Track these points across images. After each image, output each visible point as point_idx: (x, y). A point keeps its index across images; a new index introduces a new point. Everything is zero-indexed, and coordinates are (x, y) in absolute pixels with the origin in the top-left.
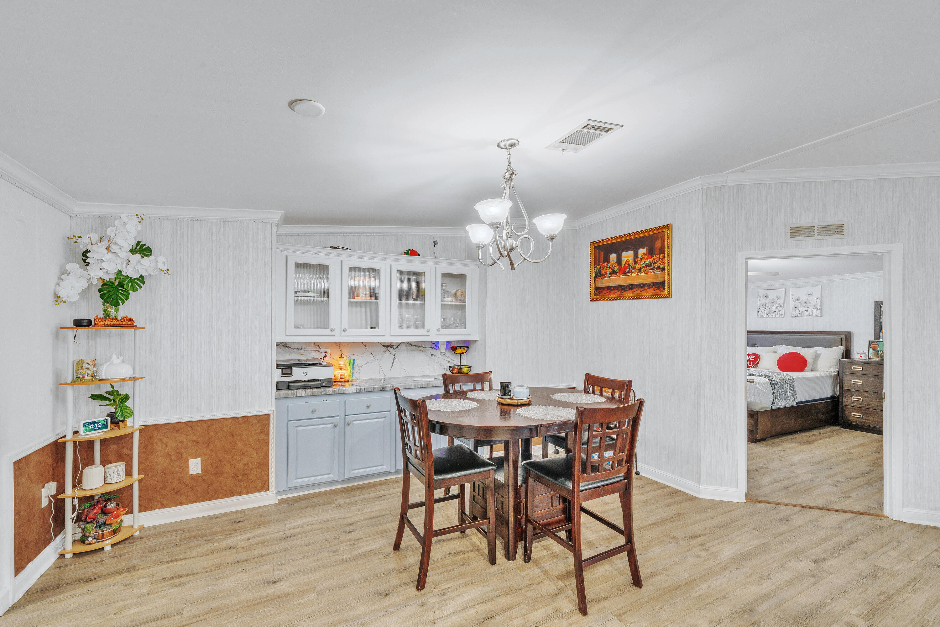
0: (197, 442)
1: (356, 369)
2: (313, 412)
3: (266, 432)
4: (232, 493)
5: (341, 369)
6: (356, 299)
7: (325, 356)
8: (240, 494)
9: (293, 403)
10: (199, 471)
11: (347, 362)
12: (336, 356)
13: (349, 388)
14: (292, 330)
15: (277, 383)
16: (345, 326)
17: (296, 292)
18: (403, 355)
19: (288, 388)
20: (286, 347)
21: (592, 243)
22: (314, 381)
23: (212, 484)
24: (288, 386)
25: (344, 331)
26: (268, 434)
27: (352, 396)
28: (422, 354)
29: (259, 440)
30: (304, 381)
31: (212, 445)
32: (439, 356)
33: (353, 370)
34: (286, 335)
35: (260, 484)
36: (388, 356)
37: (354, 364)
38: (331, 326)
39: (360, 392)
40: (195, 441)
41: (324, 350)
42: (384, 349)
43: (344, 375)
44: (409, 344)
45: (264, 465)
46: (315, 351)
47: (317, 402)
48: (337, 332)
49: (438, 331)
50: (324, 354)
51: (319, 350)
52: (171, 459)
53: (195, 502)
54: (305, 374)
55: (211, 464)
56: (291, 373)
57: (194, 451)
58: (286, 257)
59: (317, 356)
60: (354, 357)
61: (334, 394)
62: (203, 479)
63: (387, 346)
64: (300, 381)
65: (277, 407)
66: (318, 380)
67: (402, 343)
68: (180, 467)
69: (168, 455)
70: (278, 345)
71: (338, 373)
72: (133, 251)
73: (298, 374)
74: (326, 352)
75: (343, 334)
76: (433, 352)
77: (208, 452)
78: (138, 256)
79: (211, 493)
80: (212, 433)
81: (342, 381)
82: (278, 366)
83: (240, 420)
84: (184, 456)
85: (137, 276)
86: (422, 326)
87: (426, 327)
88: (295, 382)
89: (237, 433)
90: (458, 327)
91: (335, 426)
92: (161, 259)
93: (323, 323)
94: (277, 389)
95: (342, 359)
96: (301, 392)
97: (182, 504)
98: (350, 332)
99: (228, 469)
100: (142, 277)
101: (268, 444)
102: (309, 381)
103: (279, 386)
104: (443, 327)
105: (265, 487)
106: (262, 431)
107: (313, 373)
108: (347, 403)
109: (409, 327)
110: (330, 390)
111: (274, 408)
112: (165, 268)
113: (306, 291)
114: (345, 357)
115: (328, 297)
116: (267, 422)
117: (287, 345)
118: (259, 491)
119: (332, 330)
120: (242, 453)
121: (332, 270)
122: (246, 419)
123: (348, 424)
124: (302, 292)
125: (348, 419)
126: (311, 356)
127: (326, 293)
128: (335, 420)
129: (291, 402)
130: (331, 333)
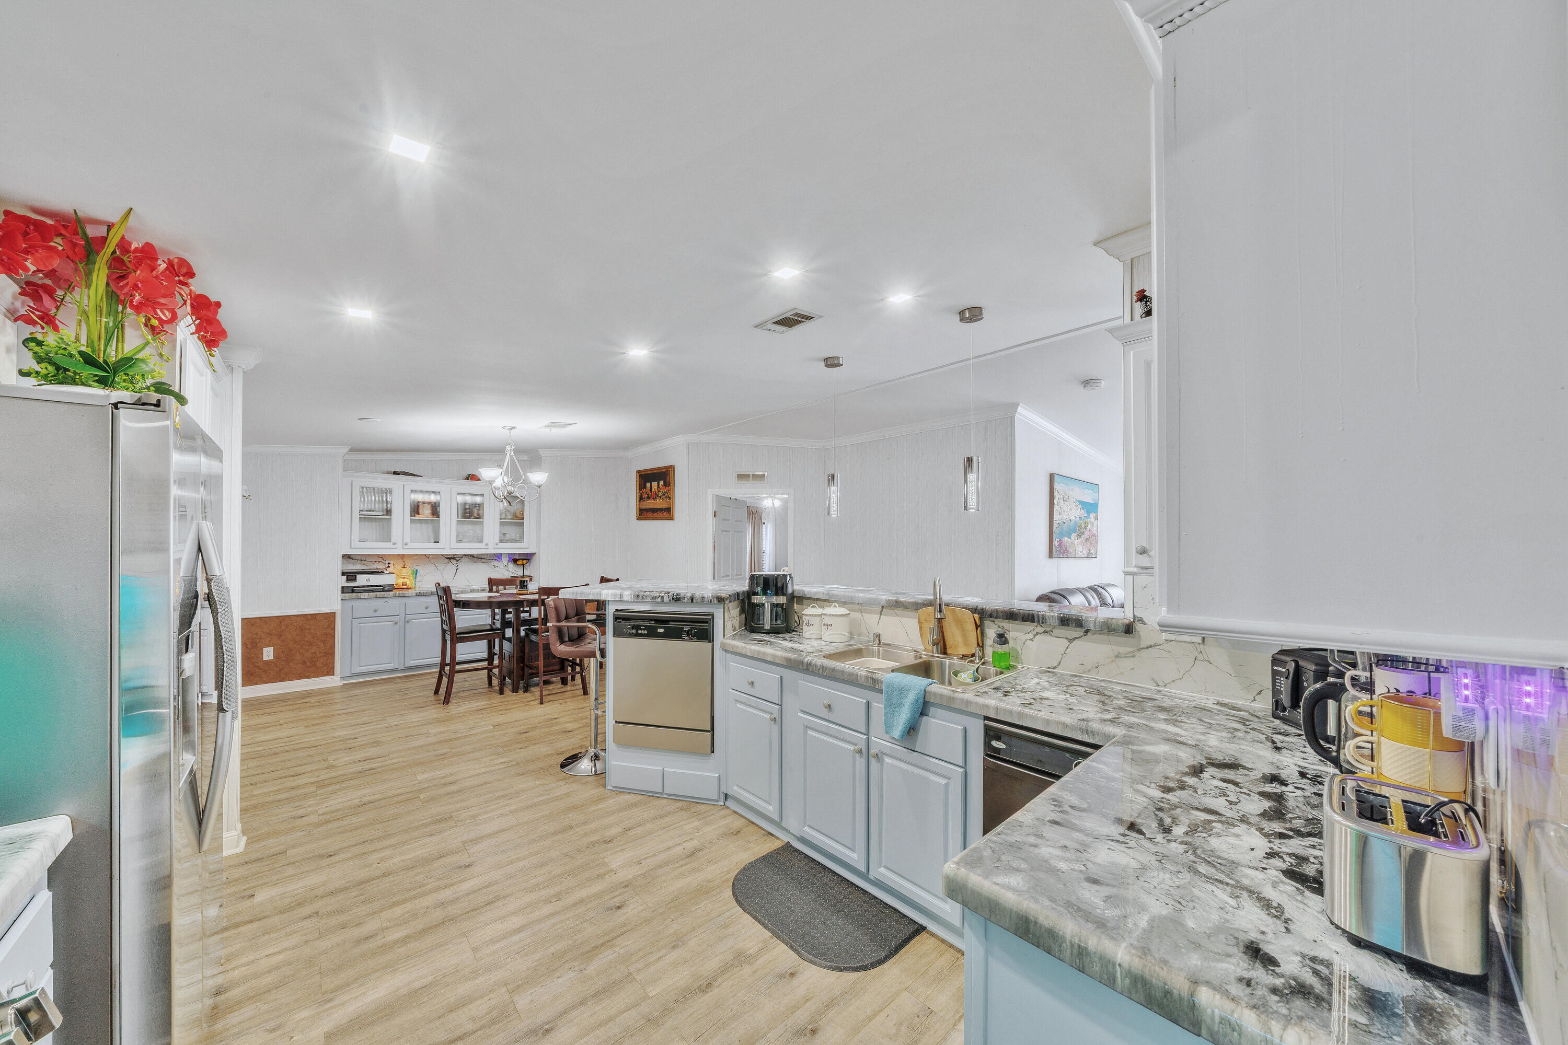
0: (270, 634)
1: (419, 578)
2: (375, 611)
3: (332, 627)
4: (301, 677)
5: (404, 578)
6: (417, 517)
7: (389, 567)
8: (308, 677)
9: (356, 604)
10: (271, 657)
11: (410, 571)
12: (399, 567)
13: (409, 592)
14: (356, 543)
15: (342, 587)
16: (407, 540)
17: (360, 510)
18: (465, 566)
19: (353, 591)
20: (350, 558)
21: (638, 472)
22: (377, 586)
23: (283, 669)
25: (406, 544)
26: (334, 629)
27: (411, 598)
28: (484, 565)
29: (326, 634)
30: (368, 586)
31: (284, 637)
32: (502, 567)
33: (416, 578)
34: (351, 548)
35: (326, 670)
36: (451, 567)
37: (416, 574)
38: (393, 540)
39: (420, 595)
40: (268, 633)
41: (387, 562)
42: (447, 560)
43: (406, 583)
44: (472, 556)
45: (330, 653)
46: (379, 562)
47: (378, 603)
48: (400, 545)
49: (497, 544)
50: (387, 565)
51: (382, 561)
52: (247, 647)
53: (268, 683)
54: (368, 580)
55: (283, 652)
56: (355, 579)
57: (267, 642)
58: (353, 482)
59: (380, 566)
60: (417, 568)
61: (395, 597)
62: (275, 664)
63: (451, 558)
64: (364, 586)
65: (343, 606)
66: (380, 586)
67: (465, 555)
68: (255, 654)
69: (245, 644)
70: (344, 556)
71: (401, 581)
73: (362, 580)
74: (389, 563)
75: (405, 547)
76: (495, 563)
77: (280, 642)
79: (283, 676)
80: (283, 627)
81: (404, 587)
82: (343, 574)
83: (308, 616)
84: (259, 645)
86: (481, 541)
87: (485, 542)
88: (358, 587)
89: (306, 627)
90: (517, 541)
91: (396, 623)
92: (244, 487)
93: (387, 538)
94: (342, 593)
95: (404, 569)
96: (363, 595)
97: (256, 684)
98: (411, 545)
99: (298, 657)
101: (334, 637)
102: (372, 586)
103: (344, 590)
104: (501, 541)
105: (330, 672)
106: (329, 626)
107: (375, 580)
108: (406, 605)
109: (470, 541)
110: (391, 593)
111: (339, 607)
112: (247, 495)
113: (370, 511)
114: (408, 567)
115: (391, 515)
116: (333, 619)
117: (352, 556)
118: (325, 675)
119: (394, 544)
120: (310, 644)
121: (395, 493)
122: (314, 616)
123: (408, 622)
124: (368, 511)
125: (408, 617)
126: (374, 567)
127: (389, 512)
128: (396, 618)
129: (355, 603)
130: (395, 546)
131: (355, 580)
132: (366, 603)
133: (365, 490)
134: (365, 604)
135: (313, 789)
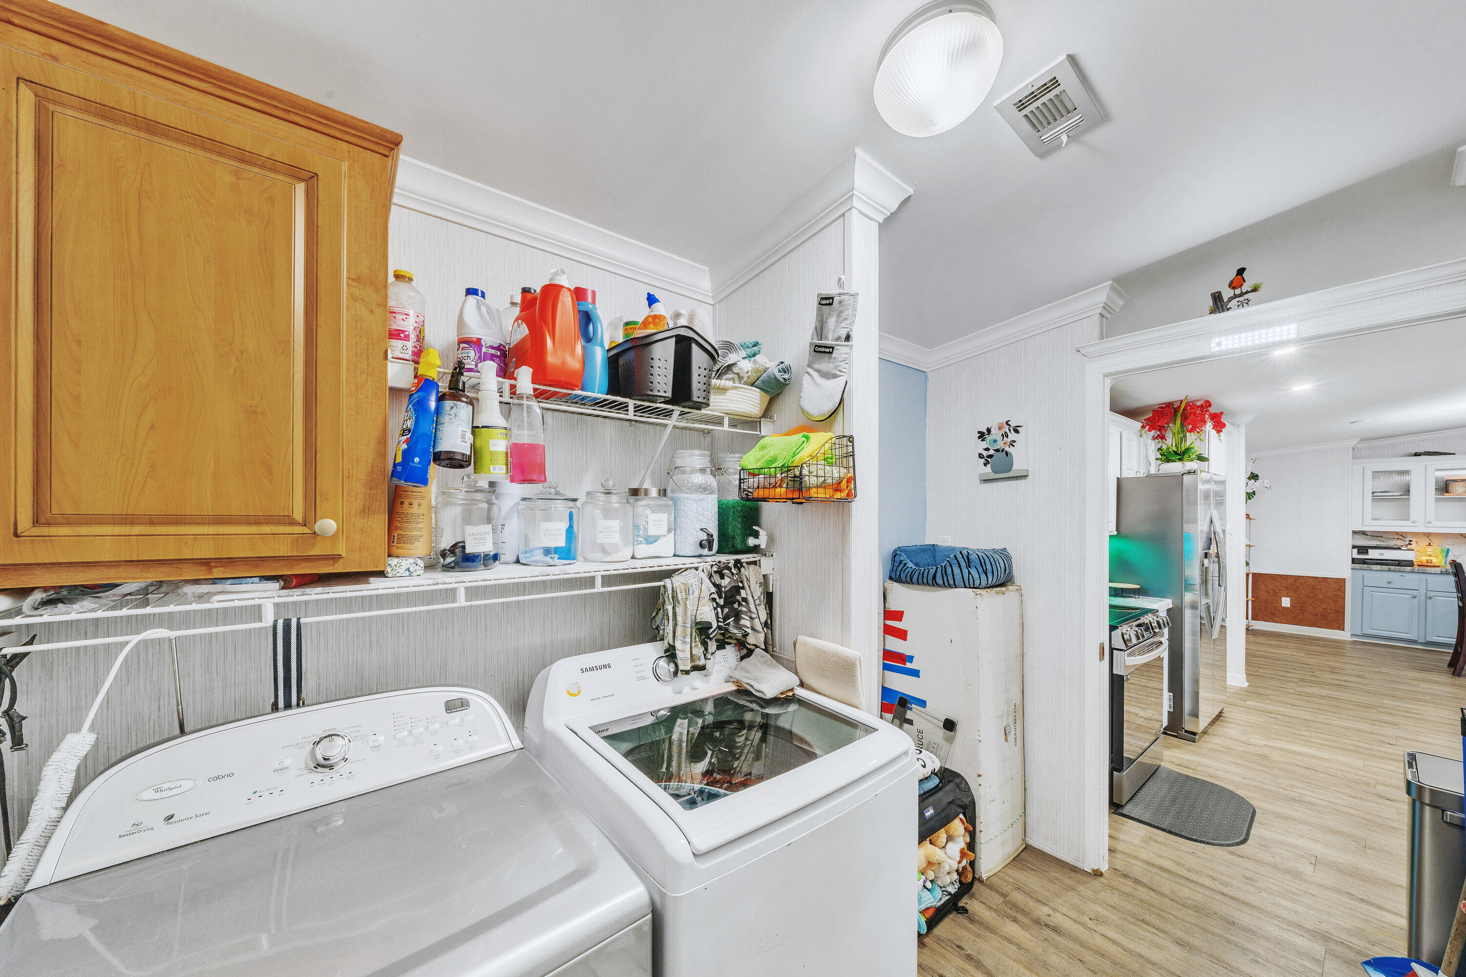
0: (1287, 588)
2: (1389, 583)
3: (1342, 590)
4: (1313, 625)
5: (1430, 556)
6: (1447, 496)
7: (1409, 544)
8: (1320, 627)
9: (1368, 574)
10: (1289, 606)
11: (1437, 550)
12: (1423, 544)
13: (1435, 570)
14: (1370, 521)
15: (1352, 559)
16: (1431, 518)
17: (1373, 493)
20: (1365, 534)
22: (1392, 560)
23: (1299, 616)
24: (1364, 562)
25: (1429, 523)
26: (1344, 593)
27: (1434, 576)
29: (1336, 595)
30: (1380, 560)
31: (1299, 593)
33: (1446, 557)
34: (1363, 525)
35: (1337, 625)
38: (1413, 519)
41: (1407, 539)
43: (1431, 560)
45: (1341, 612)
46: (1398, 539)
47: (1393, 576)
48: (1422, 523)
50: (1407, 542)
51: (1403, 538)
52: (1270, 595)
53: (1285, 623)
54: (1382, 554)
55: (1298, 603)
57: (1285, 593)
58: (1364, 468)
59: (1399, 543)
61: (1413, 572)
62: (1292, 612)
64: (1376, 559)
65: (1353, 575)
66: (1396, 561)
68: (1277, 601)
69: (1268, 592)
70: (1355, 532)
72: (1249, 478)
73: (1373, 554)
74: (1410, 541)
75: (1430, 525)
77: (1295, 595)
78: (1253, 481)
79: (1296, 621)
80: (1298, 585)
81: (1430, 565)
82: (1354, 547)
83: (1320, 578)
84: (1279, 595)
85: (1252, 491)
88: (1369, 559)
89: (1318, 587)
91: (1415, 598)
92: (1266, 481)
93: (1404, 516)
94: (1352, 563)
95: (1430, 547)
96: (1374, 567)
97: (1276, 622)
98: (1434, 524)
99: (1311, 609)
100: (1254, 492)
101: (1344, 598)
102: (1386, 560)
103: (1354, 561)
105: (1341, 627)
106: (1339, 589)
107: (1391, 555)
108: (1429, 581)
110: (1410, 569)
111: (1350, 575)
112: (1268, 486)
113: (1386, 492)
114: (1434, 546)
115: (1409, 495)
116: (1343, 584)
117: (1367, 533)
118: (1335, 629)
119: (1413, 522)
120: (1322, 601)
121: (1413, 473)
122: (1325, 579)
123: (1430, 598)
124: (1381, 492)
125: (1430, 594)
126: (1392, 543)
127: (1407, 491)
128: (1415, 593)
129: (1366, 573)
130: (1414, 524)
131: (1367, 553)
132: (1380, 574)
133: (1376, 474)
134: (1377, 576)
135: (1298, 681)
